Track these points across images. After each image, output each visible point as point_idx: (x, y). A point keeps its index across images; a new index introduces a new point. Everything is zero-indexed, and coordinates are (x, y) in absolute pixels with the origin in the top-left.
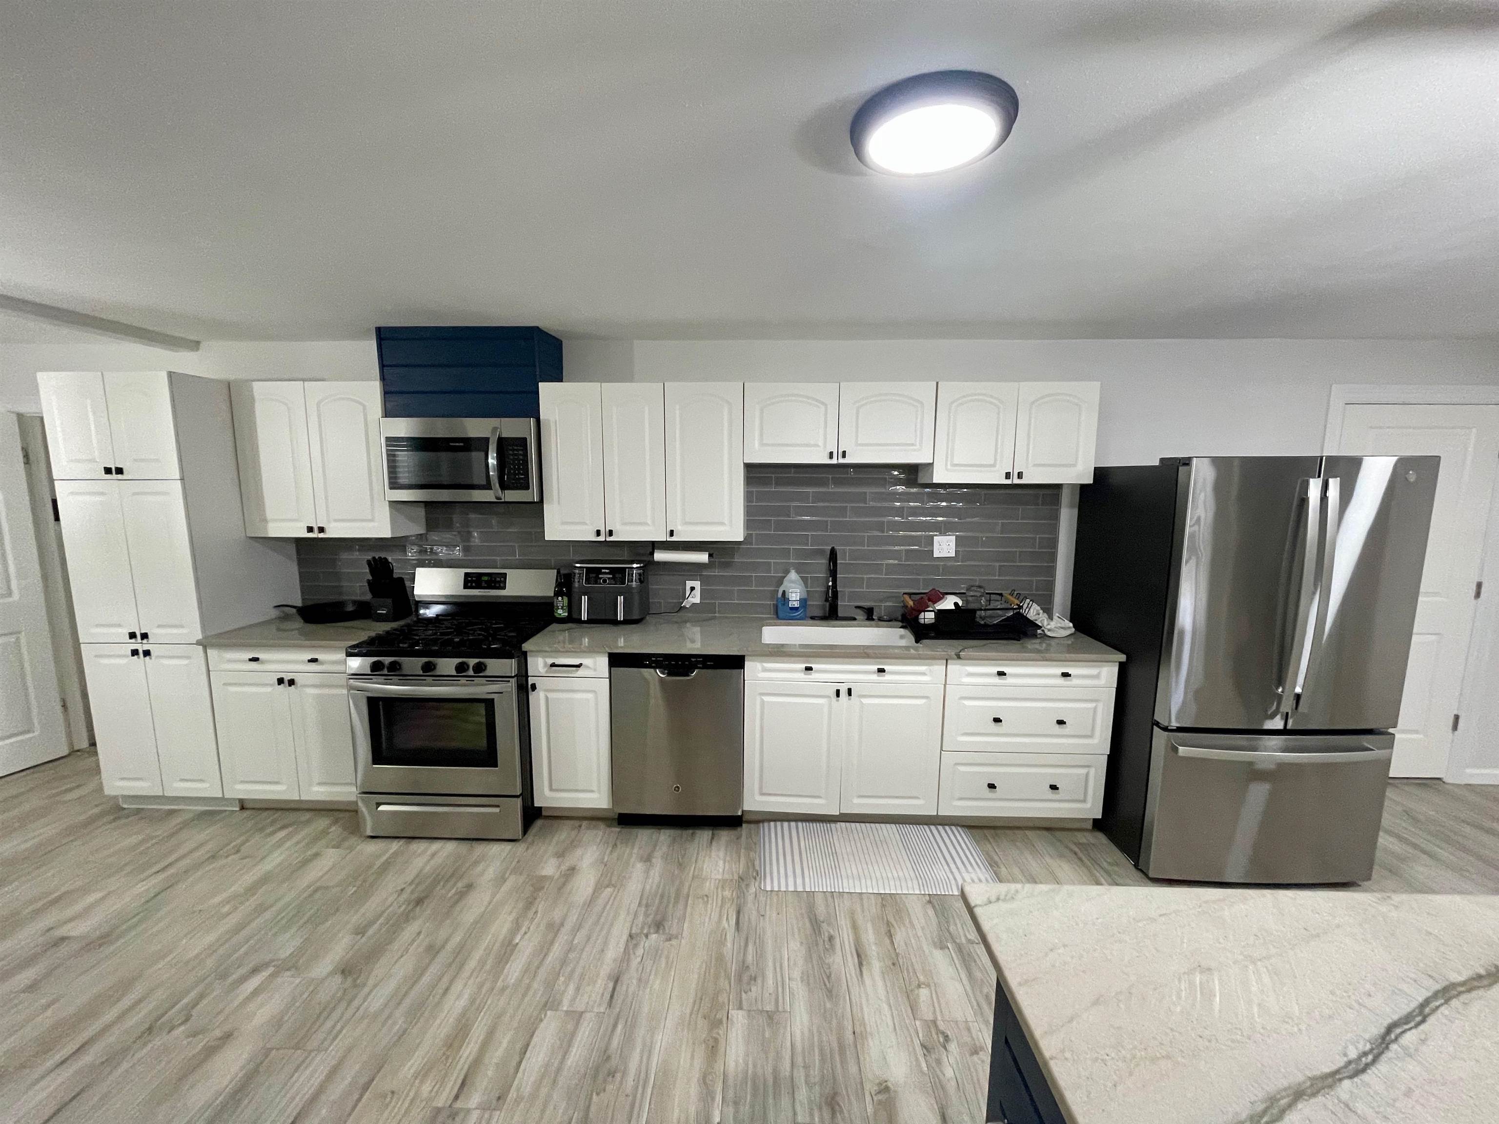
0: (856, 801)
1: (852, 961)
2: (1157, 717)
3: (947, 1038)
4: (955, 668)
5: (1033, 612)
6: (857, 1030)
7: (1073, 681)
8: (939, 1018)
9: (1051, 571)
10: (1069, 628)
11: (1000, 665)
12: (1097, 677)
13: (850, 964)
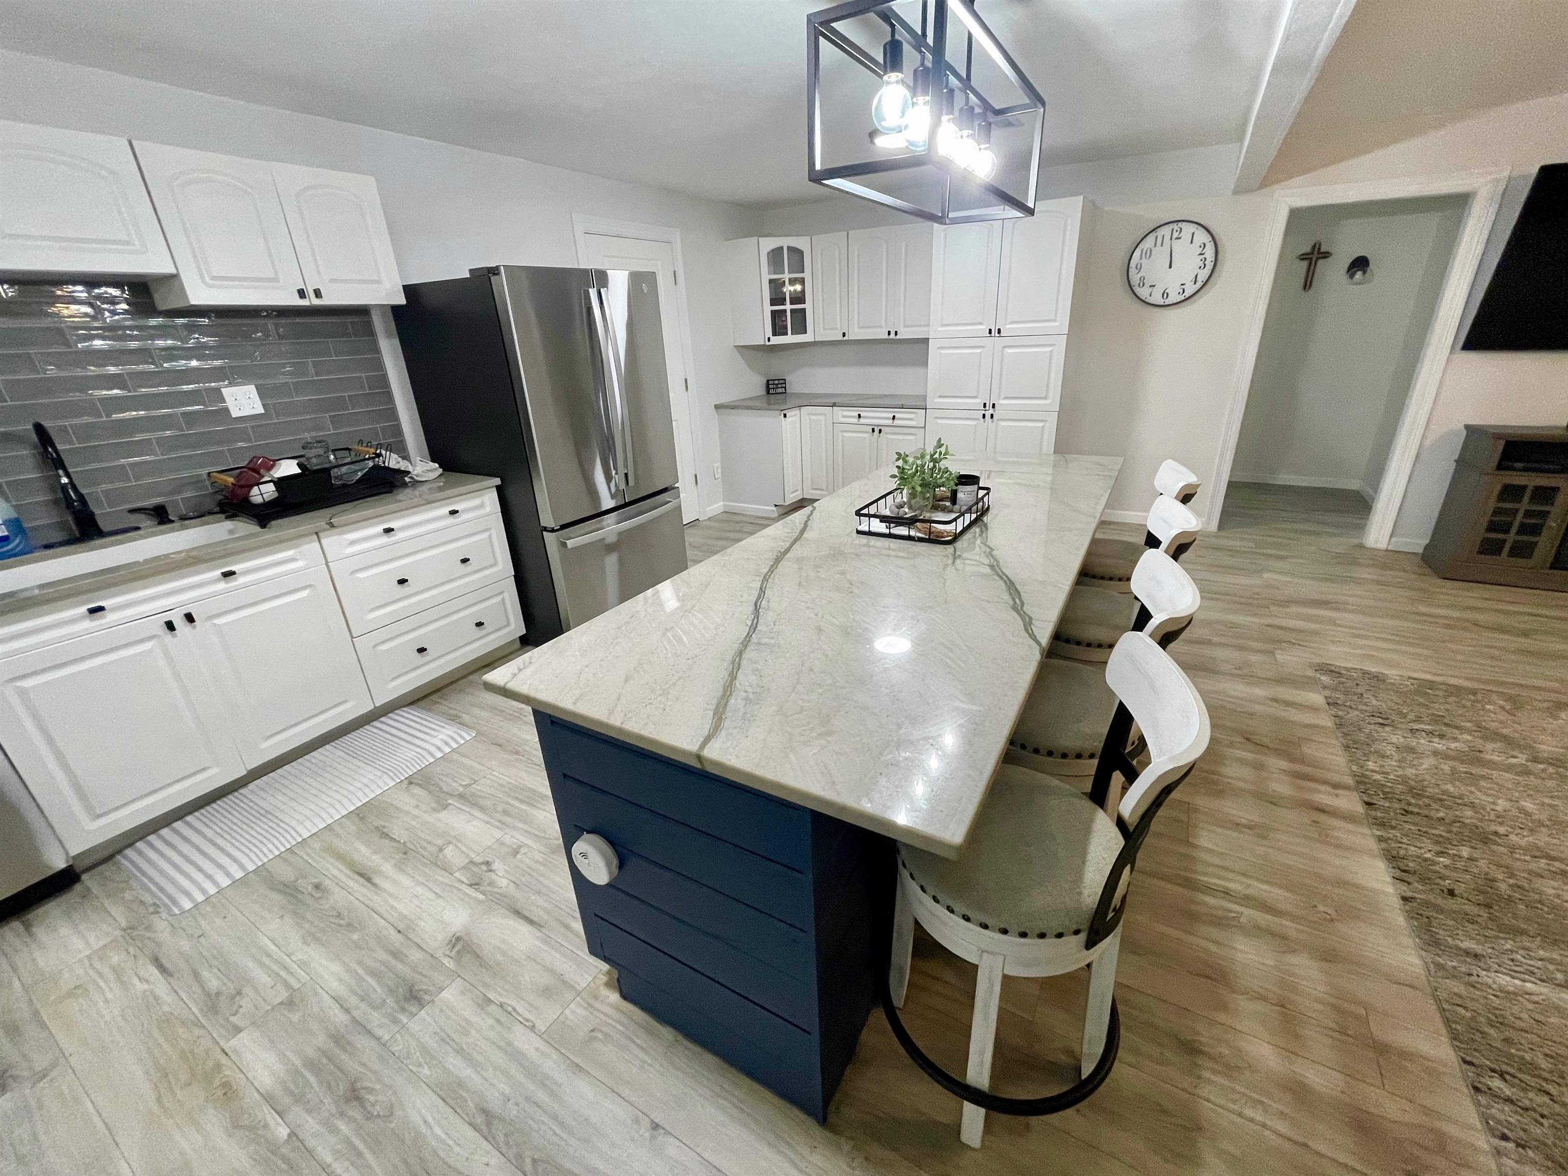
0: (265, 745)
1: (356, 885)
2: (544, 523)
3: (487, 863)
4: (331, 541)
5: (393, 461)
6: (401, 927)
7: (462, 517)
8: (473, 856)
9: (392, 414)
10: (436, 469)
11: (383, 522)
12: (482, 506)
13: (355, 886)
